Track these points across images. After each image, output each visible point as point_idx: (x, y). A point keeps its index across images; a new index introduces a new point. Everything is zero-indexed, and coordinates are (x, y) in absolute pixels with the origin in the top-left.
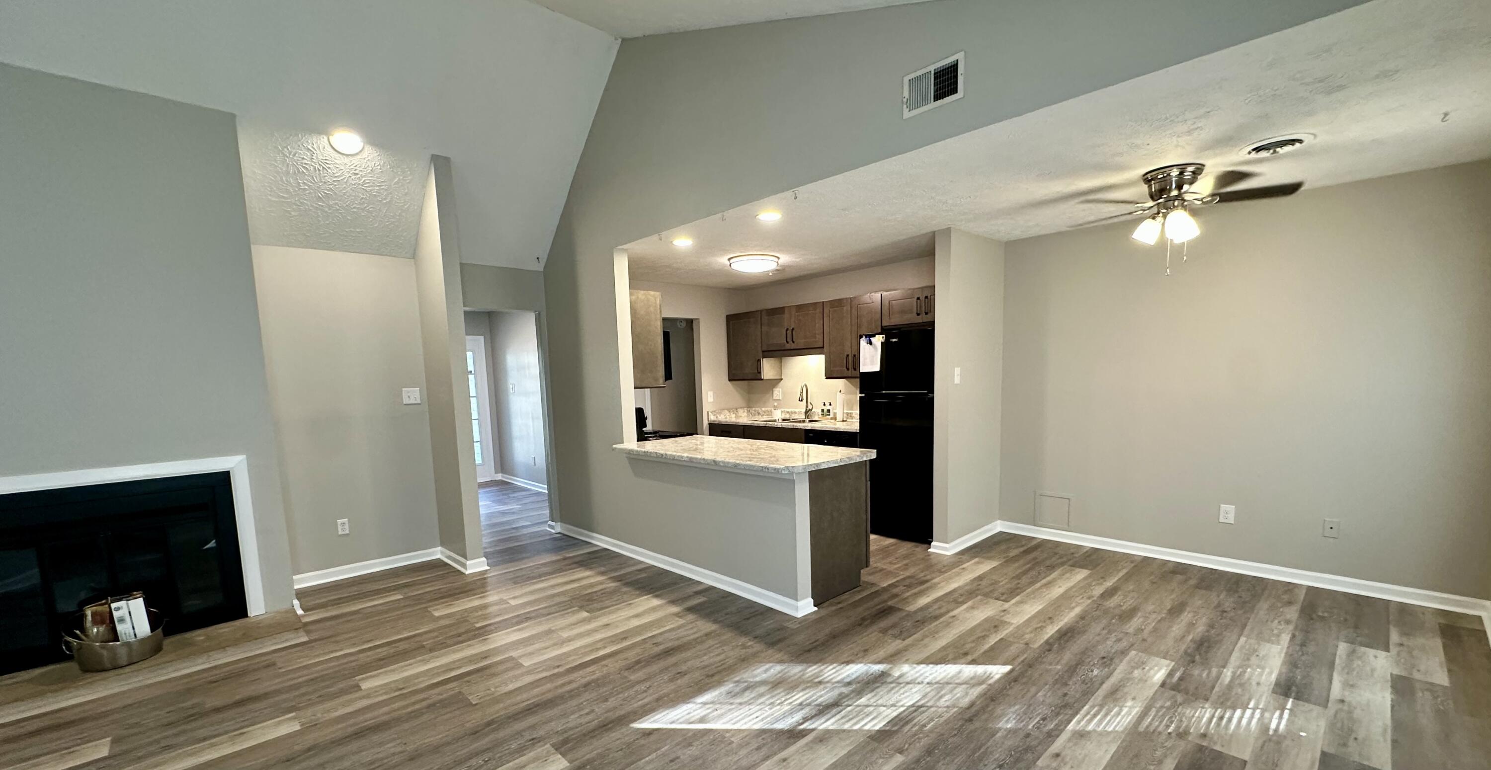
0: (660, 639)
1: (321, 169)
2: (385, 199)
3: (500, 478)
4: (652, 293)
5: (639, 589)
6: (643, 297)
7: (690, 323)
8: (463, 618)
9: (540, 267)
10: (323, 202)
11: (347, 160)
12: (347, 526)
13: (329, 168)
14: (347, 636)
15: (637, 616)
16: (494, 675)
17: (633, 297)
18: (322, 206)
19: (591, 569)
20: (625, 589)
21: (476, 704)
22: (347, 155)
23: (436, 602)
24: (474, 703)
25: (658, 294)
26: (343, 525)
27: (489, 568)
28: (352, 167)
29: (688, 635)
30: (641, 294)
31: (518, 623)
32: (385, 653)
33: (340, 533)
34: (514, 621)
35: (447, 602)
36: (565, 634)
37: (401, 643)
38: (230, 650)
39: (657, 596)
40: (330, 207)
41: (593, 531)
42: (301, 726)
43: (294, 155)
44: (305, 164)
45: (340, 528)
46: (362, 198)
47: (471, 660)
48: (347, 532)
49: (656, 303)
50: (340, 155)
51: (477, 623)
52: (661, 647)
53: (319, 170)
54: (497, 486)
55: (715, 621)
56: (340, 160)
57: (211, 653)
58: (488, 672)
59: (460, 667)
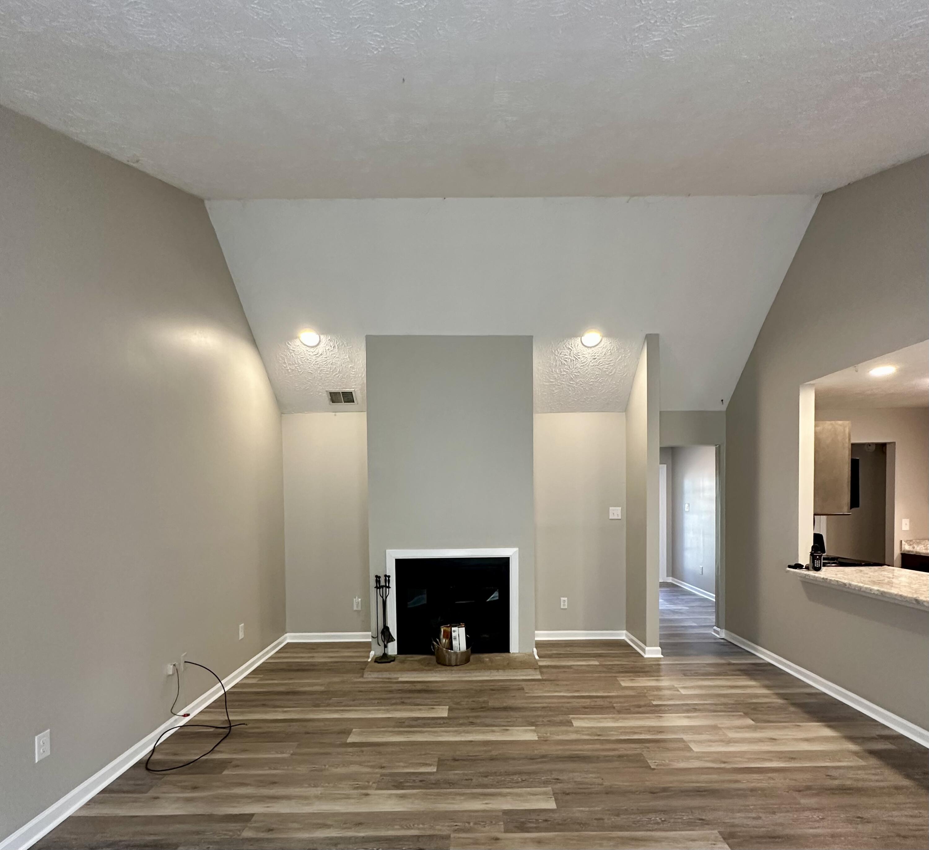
0: (834, 773)
1: (574, 359)
2: (611, 372)
3: (670, 581)
4: (840, 422)
5: (809, 712)
6: (830, 427)
7: (882, 448)
8: (642, 693)
9: (724, 408)
10: (573, 381)
11: (590, 350)
12: (566, 603)
13: (579, 358)
14: (565, 683)
15: (807, 740)
16: (668, 749)
17: (818, 429)
18: (572, 384)
19: (755, 680)
20: (792, 709)
21: (654, 769)
22: (591, 347)
23: (623, 675)
24: (652, 767)
25: (847, 423)
26: (564, 602)
27: (662, 656)
28: (593, 355)
29: (871, 780)
30: (828, 425)
31: (688, 711)
32: (588, 704)
33: (562, 607)
34: (684, 708)
35: (630, 676)
36: (732, 735)
37: (598, 699)
38: (501, 672)
39: (830, 727)
40: (577, 383)
41: (757, 644)
42: (538, 738)
43: (561, 353)
44: (566, 358)
45: (562, 604)
46: (597, 374)
47: (650, 730)
48: (566, 607)
49: (844, 431)
50: (586, 348)
51: (654, 700)
52: (836, 782)
53: (573, 360)
54: (667, 587)
55: (908, 776)
56: (586, 351)
57: (492, 671)
58: (662, 744)
59: (641, 733)
